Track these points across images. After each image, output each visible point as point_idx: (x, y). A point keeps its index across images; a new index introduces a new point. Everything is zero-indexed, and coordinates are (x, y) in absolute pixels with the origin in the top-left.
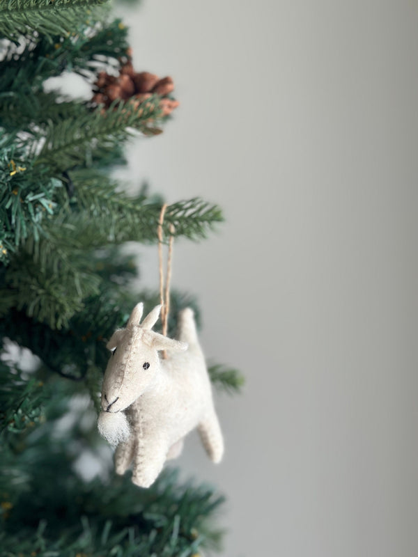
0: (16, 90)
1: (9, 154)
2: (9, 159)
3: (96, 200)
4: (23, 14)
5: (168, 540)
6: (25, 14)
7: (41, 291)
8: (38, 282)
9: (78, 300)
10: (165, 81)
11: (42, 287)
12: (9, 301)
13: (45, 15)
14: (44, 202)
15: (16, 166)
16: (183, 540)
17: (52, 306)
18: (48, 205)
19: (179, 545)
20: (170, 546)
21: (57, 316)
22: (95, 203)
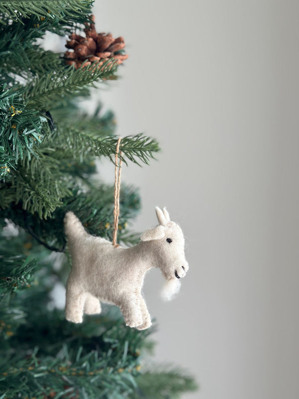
0: (12, 49)
1: (10, 101)
2: (10, 105)
3: (71, 133)
4: (20, 3)
5: (121, 357)
6: (22, 3)
7: (32, 192)
8: (30, 185)
9: (58, 199)
10: (119, 40)
11: (33, 189)
12: (9, 199)
13: (37, 4)
14: (35, 134)
15: (15, 110)
16: (131, 357)
17: (41, 203)
18: (38, 136)
19: (128, 361)
20: (122, 361)
21: (44, 210)
22: (69, 136)
